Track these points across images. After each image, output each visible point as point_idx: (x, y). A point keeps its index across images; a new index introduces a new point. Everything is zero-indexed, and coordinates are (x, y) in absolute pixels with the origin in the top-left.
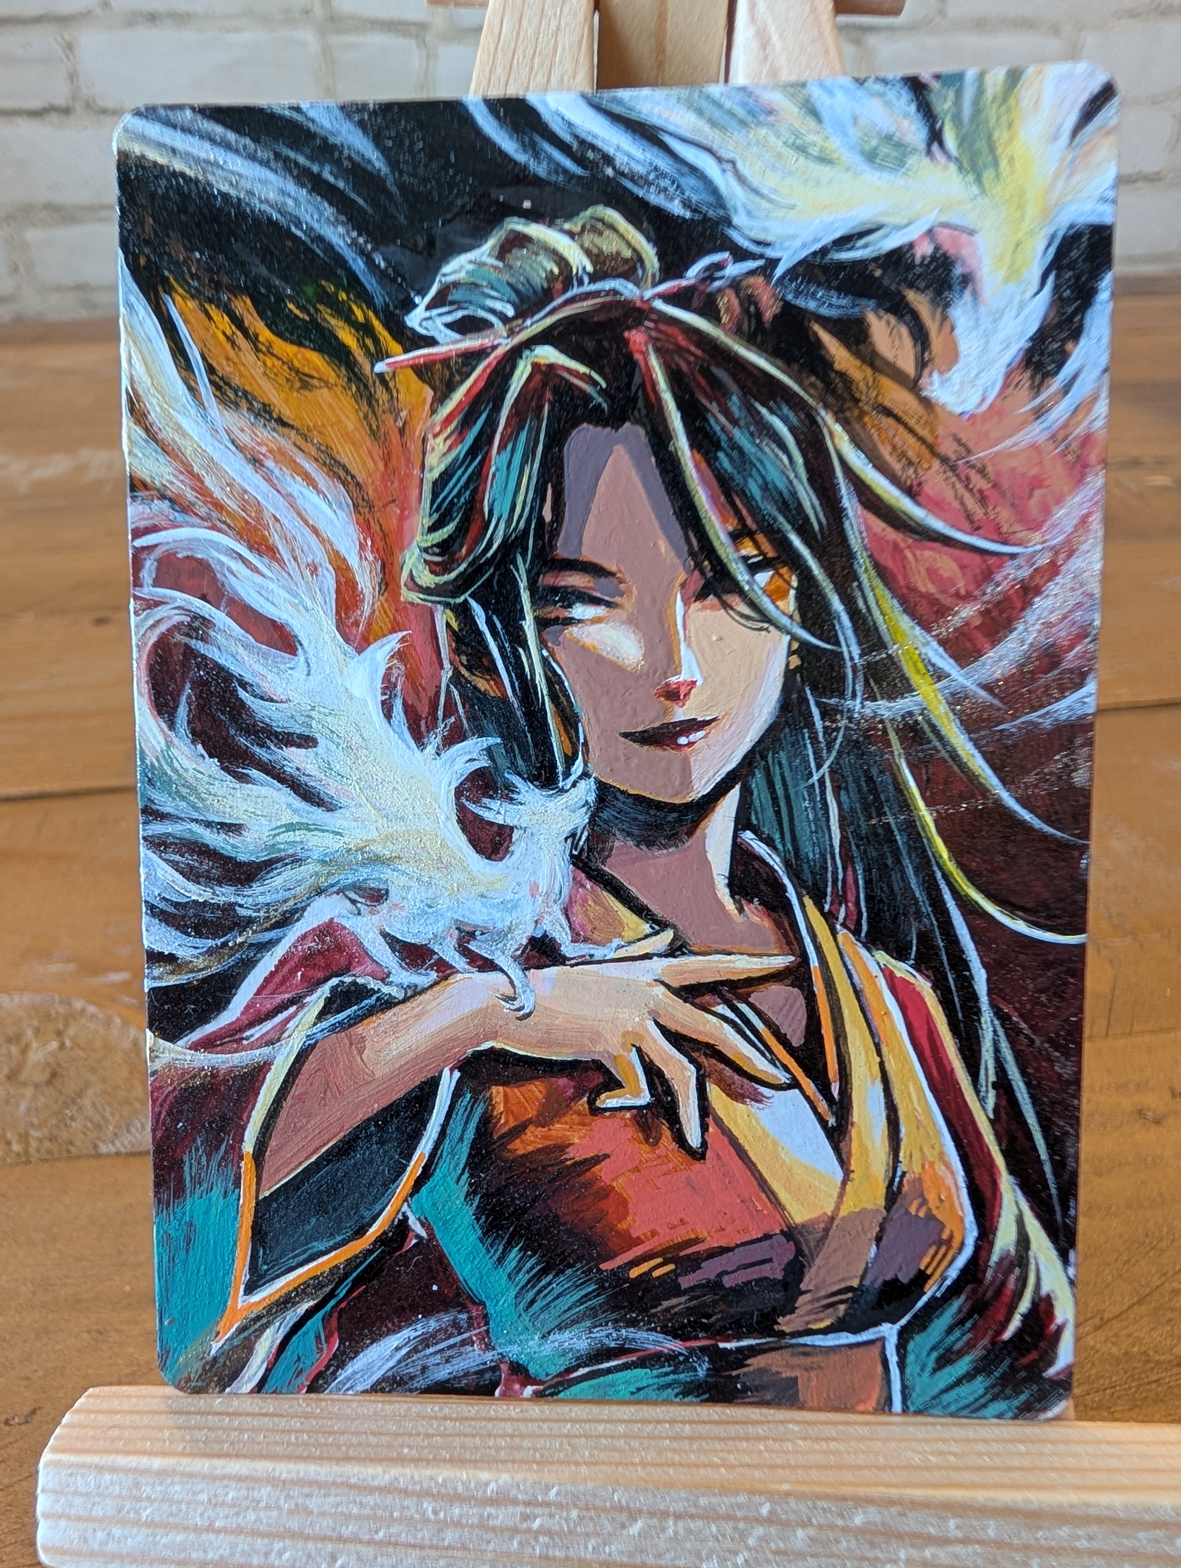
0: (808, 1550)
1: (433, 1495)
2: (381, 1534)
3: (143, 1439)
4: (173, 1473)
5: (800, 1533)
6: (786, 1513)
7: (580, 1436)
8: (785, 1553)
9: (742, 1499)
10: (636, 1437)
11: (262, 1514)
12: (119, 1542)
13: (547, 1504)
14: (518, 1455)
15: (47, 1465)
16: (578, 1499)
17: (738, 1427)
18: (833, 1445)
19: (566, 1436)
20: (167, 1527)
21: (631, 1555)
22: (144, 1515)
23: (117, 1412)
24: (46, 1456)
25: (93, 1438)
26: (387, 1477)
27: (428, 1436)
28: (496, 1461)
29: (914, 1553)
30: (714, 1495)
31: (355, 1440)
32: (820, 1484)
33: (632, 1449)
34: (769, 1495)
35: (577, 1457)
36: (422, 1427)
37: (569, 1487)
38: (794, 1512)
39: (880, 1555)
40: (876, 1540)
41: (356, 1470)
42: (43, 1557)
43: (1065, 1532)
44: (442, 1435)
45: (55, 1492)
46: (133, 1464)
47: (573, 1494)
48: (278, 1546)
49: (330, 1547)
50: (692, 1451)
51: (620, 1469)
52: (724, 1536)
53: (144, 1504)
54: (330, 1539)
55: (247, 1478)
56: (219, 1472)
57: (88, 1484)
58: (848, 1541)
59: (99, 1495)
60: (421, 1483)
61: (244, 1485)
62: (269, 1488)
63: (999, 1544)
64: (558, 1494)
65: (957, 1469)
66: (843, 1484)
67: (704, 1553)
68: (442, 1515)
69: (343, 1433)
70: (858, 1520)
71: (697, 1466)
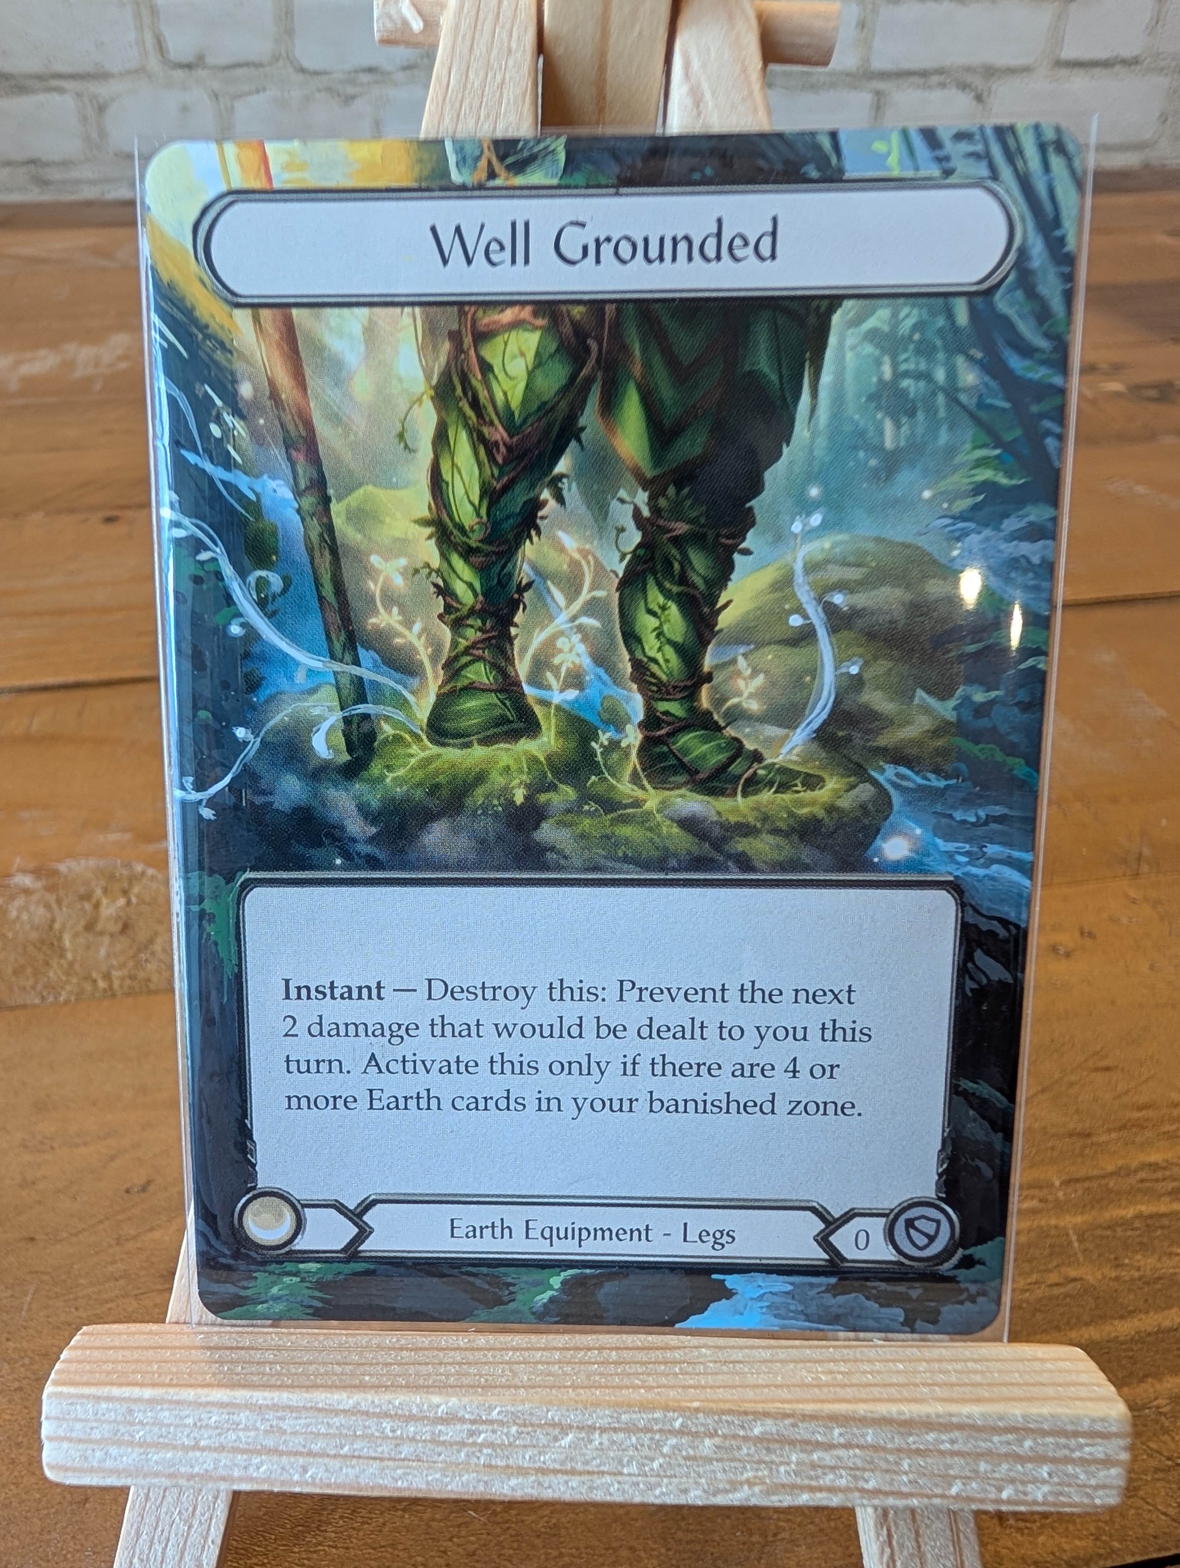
0: (714, 1456)
1: (391, 1416)
2: (346, 1448)
3: (133, 1372)
4: (162, 1401)
5: (707, 1442)
6: (696, 1425)
7: (520, 1363)
8: (694, 1458)
9: (657, 1415)
10: (568, 1363)
11: (241, 1434)
12: (116, 1460)
13: (491, 1422)
14: (466, 1381)
15: (49, 1396)
16: (517, 1417)
17: (658, 1353)
18: (738, 1366)
19: (507, 1363)
20: (157, 1445)
21: (562, 1463)
22: (137, 1437)
23: (110, 1348)
24: (49, 1389)
25: (90, 1372)
26: (351, 1401)
27: (387, 1364)
28: (445, 1387)
29: (803, 1456)
30: (634, 1412)
31: (322, 1370)
32: (725, 1401)
33: (565, 1374)
34: (681, 1410)
35: (517, 1381)
36: (381, 1357)
37: (509, 1408)
38: (702, 1424)
39: (777, 1460)
40: (771, 1446)
41: (323, 1396)
42: (49, 1474)
43: (931, 1437)
44: (399, 1364)
45: (58, 1418)
46: (127, 1395)
47: (512, 1413)
48: (256, 1460)
49: (301, 1461)
50: (618, 1374)
51: (554, 1391)
52: (643, 1445)
53: (137, 1428)
54: (301, 1454)
55: (227, 1405)
56: (203, 1399)
57: (87, 1412)
58: (749, 1449)
59: (96, 1420)
60: (380, 1406)
61: (225, 1411)
62: (247, 1413)
63: (875, 1448)
64: (499, 1413)
65: (844, 1386)
66: (744, 1401)
67: (625, 1460)
68: (399, 1432)
69: (311, 1363)
70: (757, 1431)
71: (620, 1387)
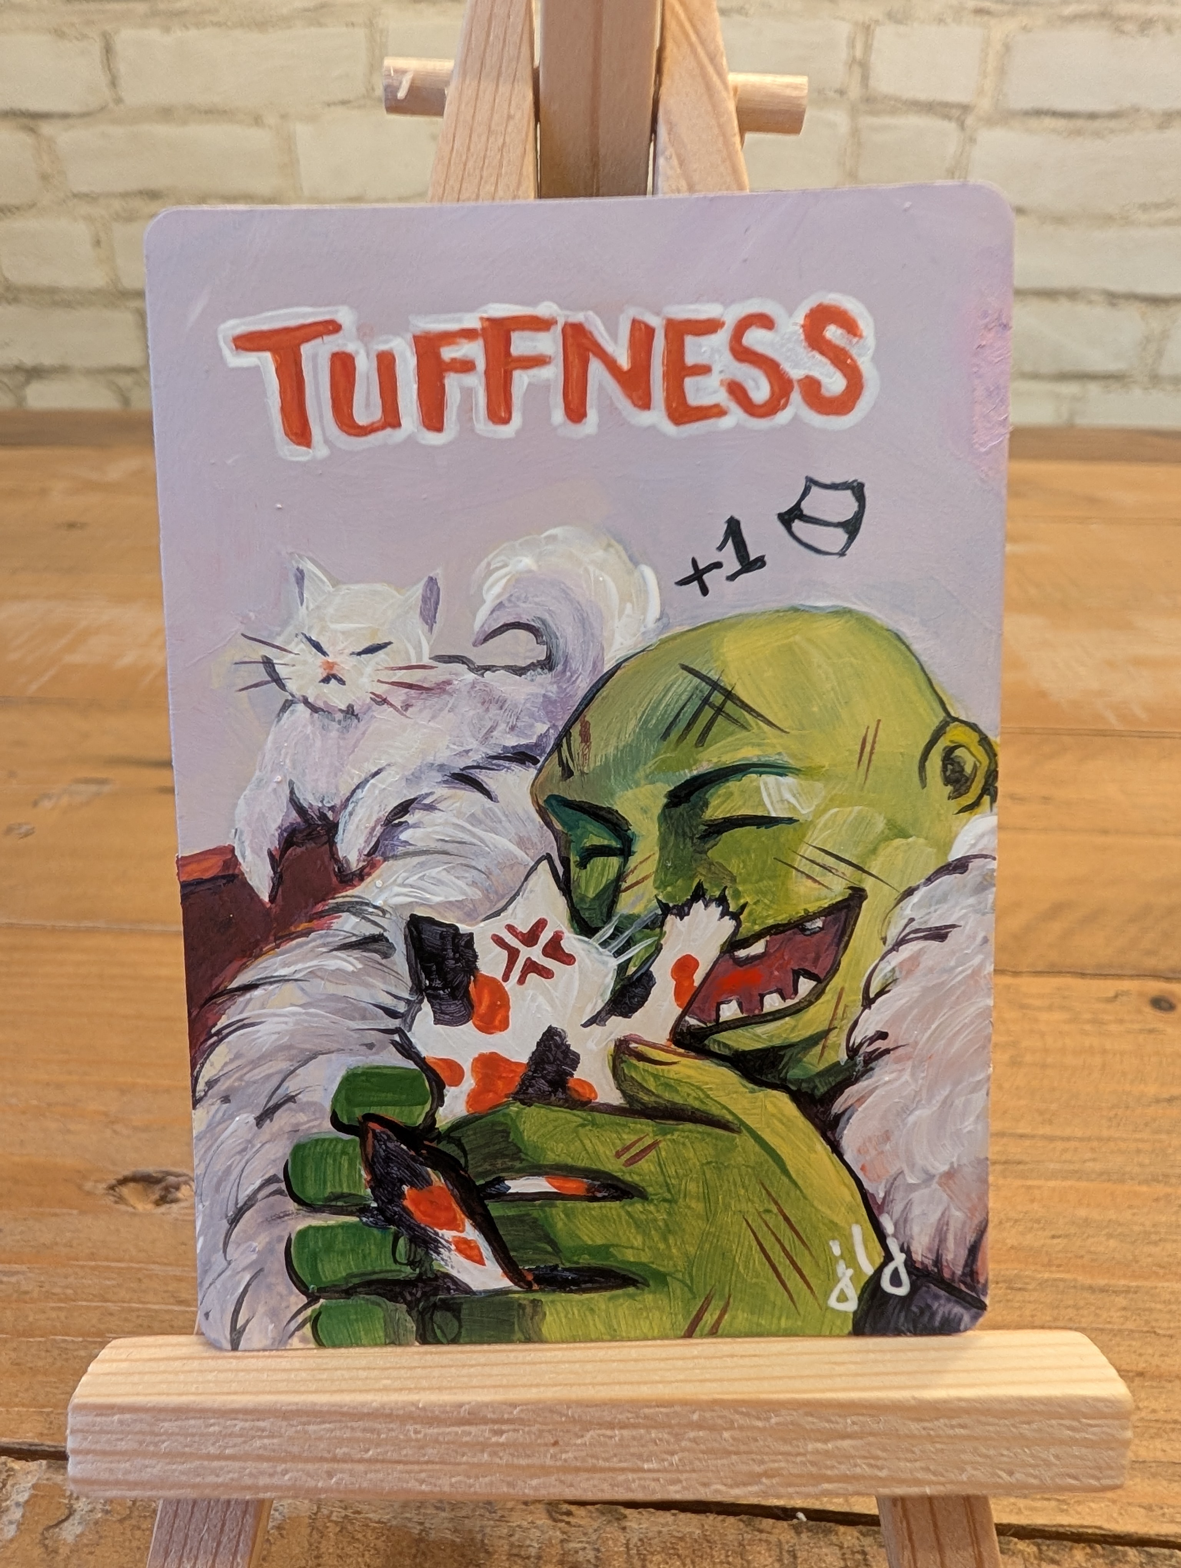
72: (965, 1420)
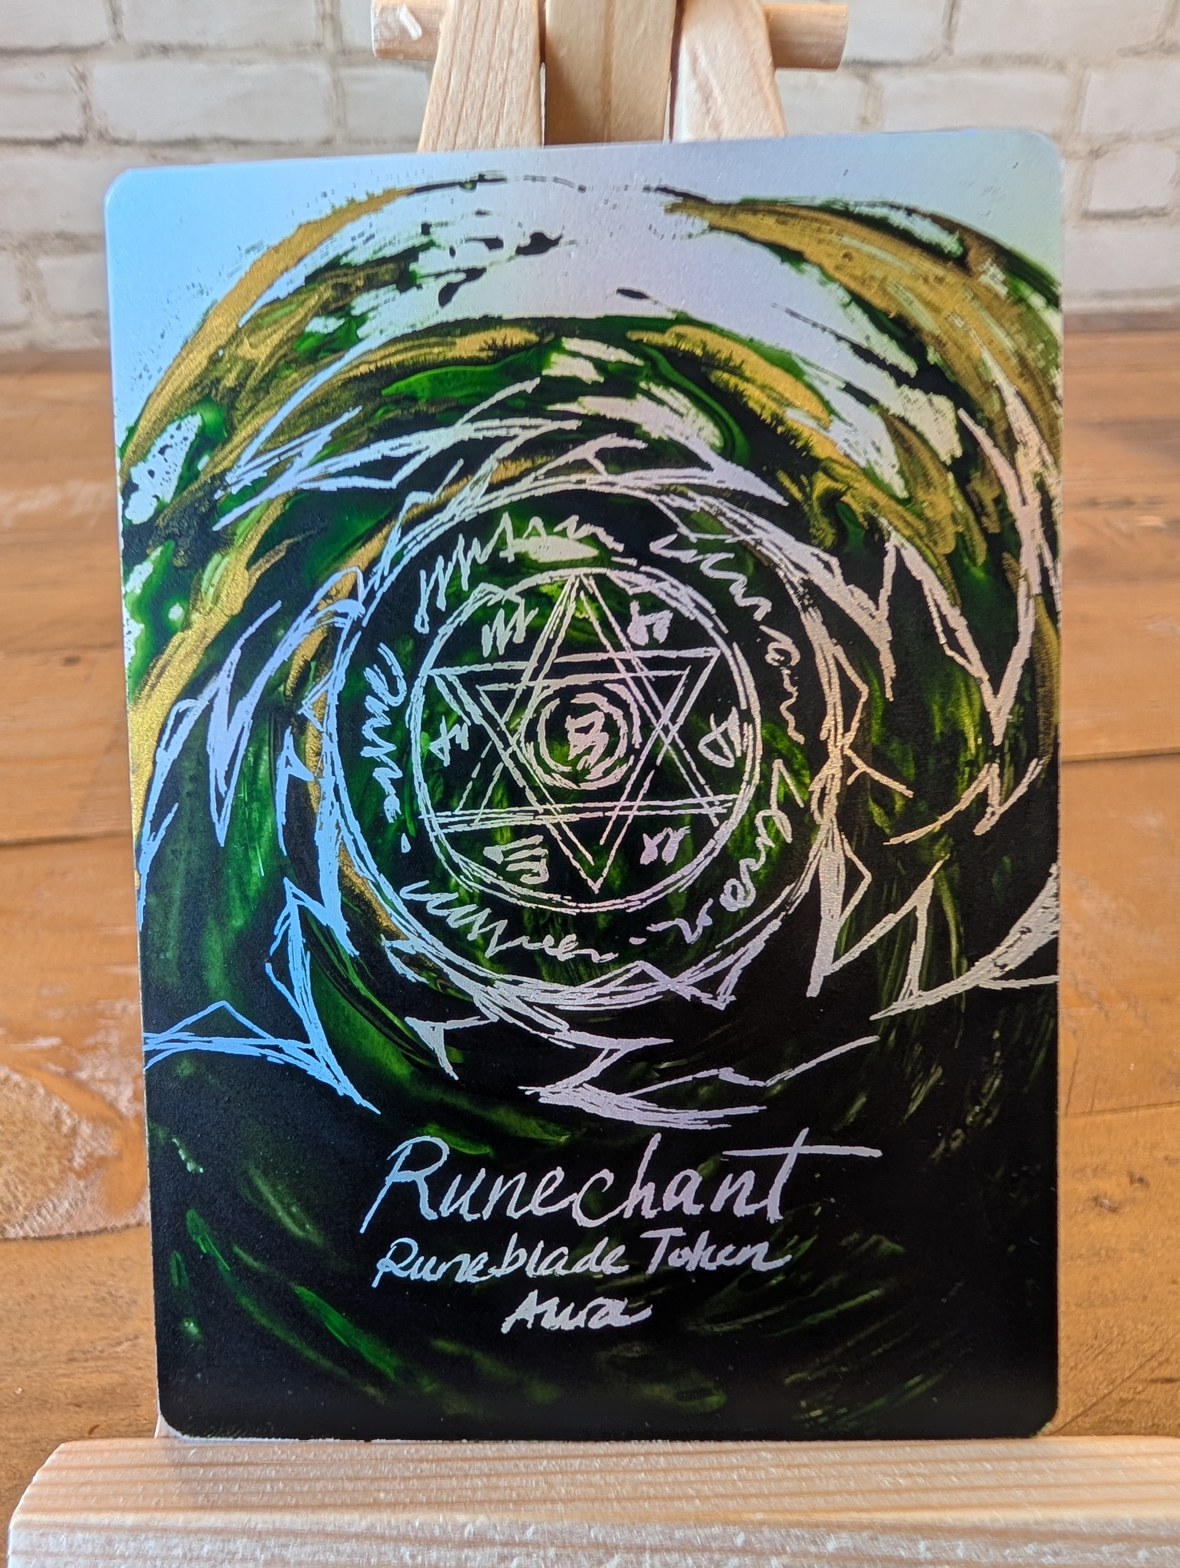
1: (410, 1540)
3: (116, 1495)
4: (147, 1528)
5: (774, 1561)
6: (761, 1543)
7: (555, 1473)
10: (611, 1471)
13: (524, 1544)
14: (495, 1495)
15: (17, 1526)
16: (555, 1536)
18: (805, 1471)
19: (541, 1473)
23: (88, 1468)
24: (17, 1517)
25: (65, 1496)
26: (364, 1524)
27: (404, 1479)
28: (471, 1502)
30: (689, 1527)
31: (331, 1487)
32: (792, 1511)
33: (608, 1485)
34: (743, 1525)
35: (553, 1494)
36: (398, 1470)
37: (546, 1526)
38: (768, 1541)
41: (332, 1518)
43: (1030, 1549)
44: (419, 1478)
45: (26, 1553)
46: (106, 1521)
47: (549, 1532)
50: (667, 1483)
51: (596, 1505)
53: (118, 1561)
55: (222, 1531)
56: (194, 1525)
57: (60, 1544)
59: (72, 1554)
60: (398, 1527)
61: (220, 1537)
62: (245, 1540)
64: (535, 1533)
65: (926, 1490)
66: (815, 1511)
68: (419, 1559)
69: (318, 1479)
70: (831, 1546)
71: (671, 1498)
72: (1059, 1545)
